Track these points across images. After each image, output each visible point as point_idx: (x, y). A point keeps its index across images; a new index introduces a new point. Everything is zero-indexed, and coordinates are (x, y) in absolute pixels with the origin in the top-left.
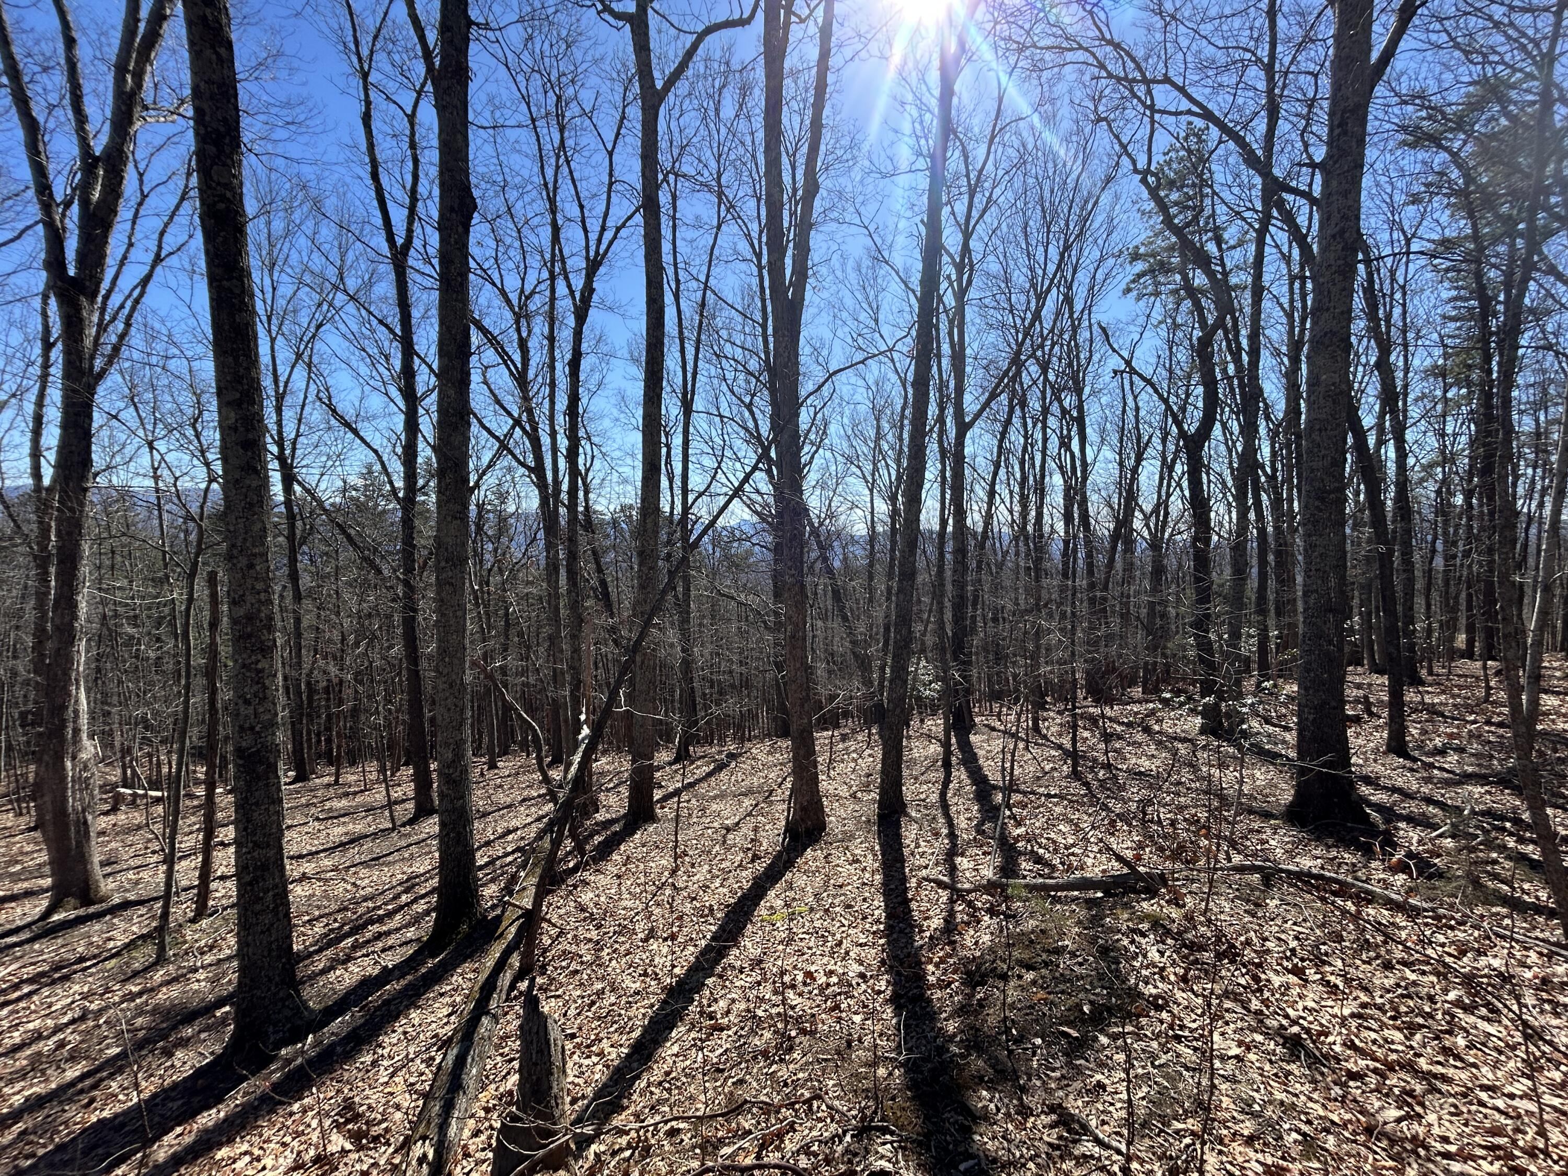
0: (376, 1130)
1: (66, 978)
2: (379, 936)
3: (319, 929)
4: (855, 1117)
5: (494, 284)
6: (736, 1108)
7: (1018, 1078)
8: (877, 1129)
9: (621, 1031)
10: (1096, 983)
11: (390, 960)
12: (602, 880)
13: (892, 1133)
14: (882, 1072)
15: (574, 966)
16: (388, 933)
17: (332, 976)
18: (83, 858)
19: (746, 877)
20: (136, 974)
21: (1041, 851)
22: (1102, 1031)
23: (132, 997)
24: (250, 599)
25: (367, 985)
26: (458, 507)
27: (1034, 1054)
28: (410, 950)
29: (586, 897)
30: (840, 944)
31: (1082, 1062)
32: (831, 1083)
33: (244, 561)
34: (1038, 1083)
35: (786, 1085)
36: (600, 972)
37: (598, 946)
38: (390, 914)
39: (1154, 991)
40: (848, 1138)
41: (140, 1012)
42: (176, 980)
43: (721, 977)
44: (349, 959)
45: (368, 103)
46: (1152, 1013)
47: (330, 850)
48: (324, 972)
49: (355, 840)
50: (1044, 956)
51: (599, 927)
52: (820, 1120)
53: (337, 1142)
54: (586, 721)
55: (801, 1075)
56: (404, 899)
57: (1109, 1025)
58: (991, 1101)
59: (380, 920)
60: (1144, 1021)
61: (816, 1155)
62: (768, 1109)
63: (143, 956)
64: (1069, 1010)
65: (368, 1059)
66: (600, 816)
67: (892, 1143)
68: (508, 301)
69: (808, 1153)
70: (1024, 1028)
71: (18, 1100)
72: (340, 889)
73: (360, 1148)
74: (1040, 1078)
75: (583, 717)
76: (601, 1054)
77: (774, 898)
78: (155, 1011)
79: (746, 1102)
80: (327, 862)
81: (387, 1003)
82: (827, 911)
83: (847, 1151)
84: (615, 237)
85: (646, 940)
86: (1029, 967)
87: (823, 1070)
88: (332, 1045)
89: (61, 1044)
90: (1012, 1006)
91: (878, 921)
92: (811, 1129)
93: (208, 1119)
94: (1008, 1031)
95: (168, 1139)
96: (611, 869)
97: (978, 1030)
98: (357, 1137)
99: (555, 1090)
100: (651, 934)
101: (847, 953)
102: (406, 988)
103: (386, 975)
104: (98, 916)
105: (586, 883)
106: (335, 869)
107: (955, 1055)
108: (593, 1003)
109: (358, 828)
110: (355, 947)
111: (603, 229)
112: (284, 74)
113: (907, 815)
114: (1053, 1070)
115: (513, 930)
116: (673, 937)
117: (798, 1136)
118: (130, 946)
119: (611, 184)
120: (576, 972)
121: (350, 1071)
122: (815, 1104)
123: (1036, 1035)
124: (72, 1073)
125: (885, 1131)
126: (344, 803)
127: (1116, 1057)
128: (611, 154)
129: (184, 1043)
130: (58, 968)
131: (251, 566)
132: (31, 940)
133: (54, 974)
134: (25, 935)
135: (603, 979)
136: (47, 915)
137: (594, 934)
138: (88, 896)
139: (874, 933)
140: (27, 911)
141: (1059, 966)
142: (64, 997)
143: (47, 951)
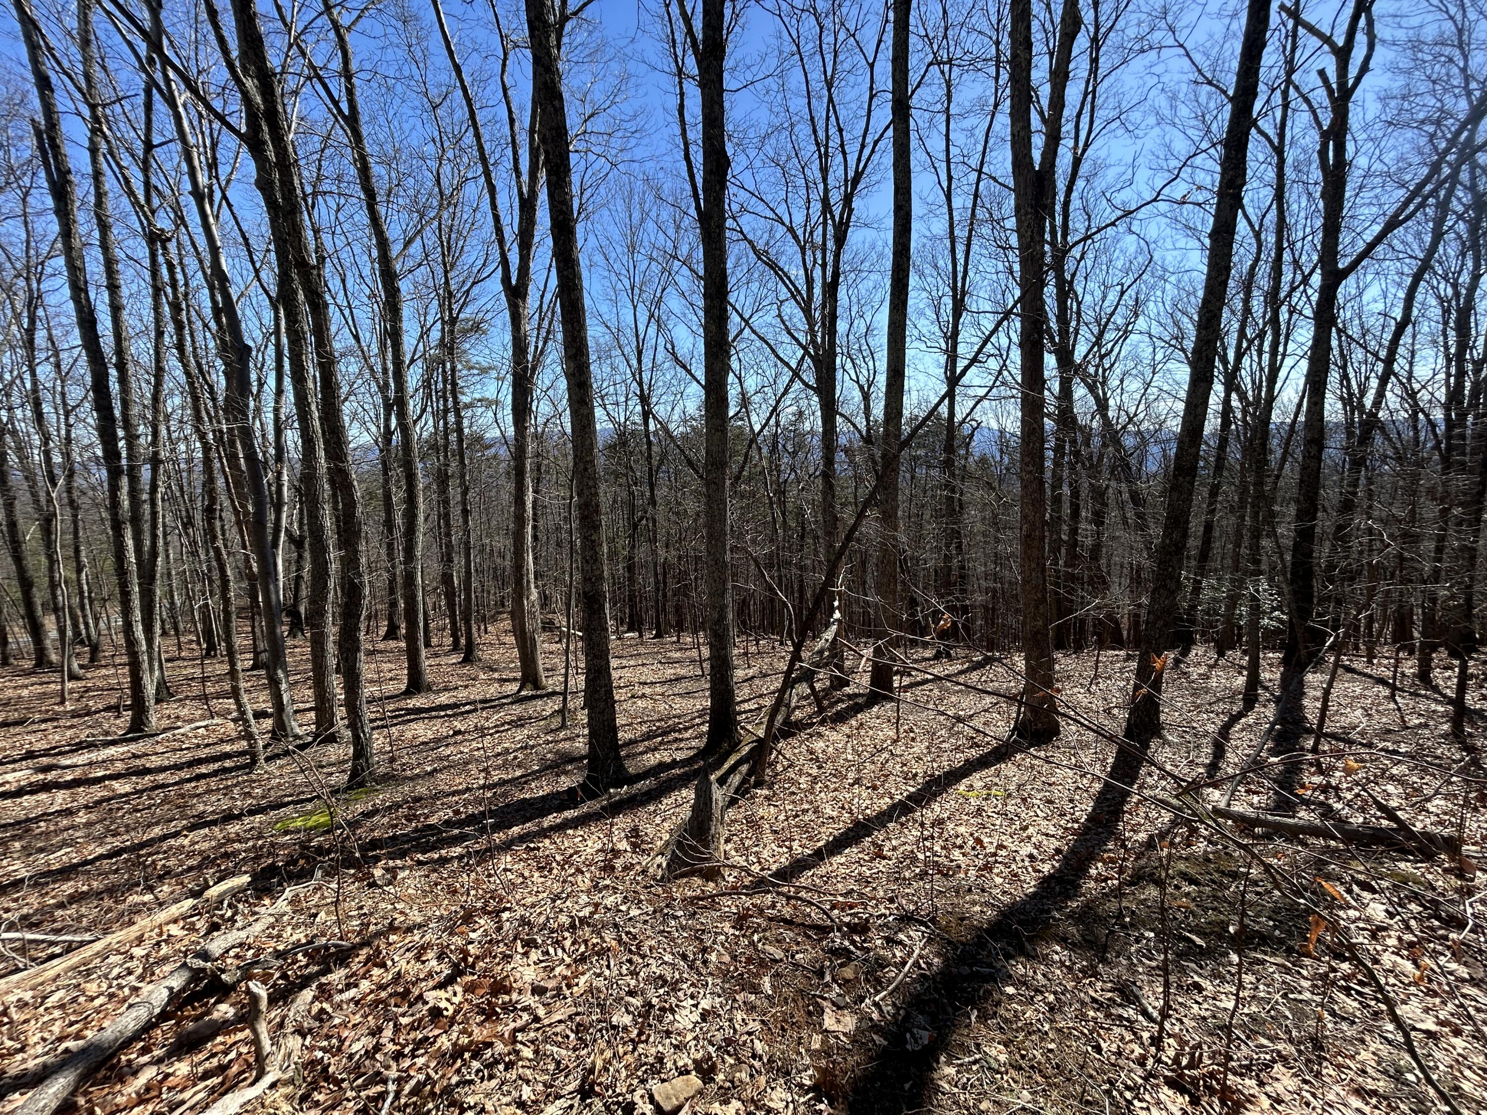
0: (644, 846)
1: (522, 726)
2: (676, 740)
3: (644, 728)
5: (783, 224)
8: (916, 920)
9: (810, 839)
11: (679, 756)
12: (834, 736)
15: (793, 789)
16: (681, 740)
17: (645, 757)
18: (534, 661)
19: (960, 759)
20: (552, 731)
22: (1238, 951)
23: (548, 742)
24: (586, 492)
25: (662, 767)
26: (719, 422)
28: (692, 753)
29: (819, 745)
30: (1025, 828)
33: (581, 466)
36: (810, 797)
37: (815, 780)
38: (686, 729)
40: (892, 918)
41: (550, 752)
42: (569, 739)
43: (902, 825)
44: (656, 749)
45: (682, 94)
47: (663, 683)
48: (642, 753)
49: (679, 679)
50: (1216, 876)
51: (820, 767)
53: (623, 845)
54: (839, 608)
56: (697, 721)
59: (679, 731)
60: (1307, 961)
63: (556, 722)
64: (1210, 923)
65: (652, 808)
66: (848, 690)
68: (795, 237)
70: (1141, 921)
71: (496, 779)
72: (662, 707)
73: (634, 852)
74: (1130, 960)
75: (836, 604)
76: (790, 848)
77: (977, 780)
78: (557, 752)
80: (659, 689)
81: (671, 780)
82: (1024, 800)
83: (884, 924)
84: (873, 151)
85: (852, 785)
86: (1192, 881)
88: (636, 795)
89: (516, 758)
91: (1076, 821)
93: (569, 814)
95: (550, 817)
96: (845, 729)
98: (634, 846)
99: (713, 831)
100: (857, 781)
101: (1029, 837)
102: (685, 773)
103: (674, 764)
104: (541, 697)
105: (820, 735)
106: (663, 694)
108: (797, 816)
109: (682, 672)
110: (661, 743)
111: (863, 146)
112: (631, 93)
114: (1152, 959)
115: (747, 749)
116: (875, 788)
118: (552, 715)
119: (872, 97)
120: (793, 793)
121: (642, 813)
123: (1151, 929)
124: (518, 773)
126: (678, 655)
128: (872, 66)
129: (566, 773)
130: (520, 719)
131: (586, 469)
132: (512, 703)
133: (519, 723)
134: (509, 700)
135: (811, 803)
136: (519, 691)
137: (815, 772)
138: (537, 685)
139: (1066, 829)
140: (514, 687)
141: (1228, 888)
142: (520, 735)
143: (517, 710)
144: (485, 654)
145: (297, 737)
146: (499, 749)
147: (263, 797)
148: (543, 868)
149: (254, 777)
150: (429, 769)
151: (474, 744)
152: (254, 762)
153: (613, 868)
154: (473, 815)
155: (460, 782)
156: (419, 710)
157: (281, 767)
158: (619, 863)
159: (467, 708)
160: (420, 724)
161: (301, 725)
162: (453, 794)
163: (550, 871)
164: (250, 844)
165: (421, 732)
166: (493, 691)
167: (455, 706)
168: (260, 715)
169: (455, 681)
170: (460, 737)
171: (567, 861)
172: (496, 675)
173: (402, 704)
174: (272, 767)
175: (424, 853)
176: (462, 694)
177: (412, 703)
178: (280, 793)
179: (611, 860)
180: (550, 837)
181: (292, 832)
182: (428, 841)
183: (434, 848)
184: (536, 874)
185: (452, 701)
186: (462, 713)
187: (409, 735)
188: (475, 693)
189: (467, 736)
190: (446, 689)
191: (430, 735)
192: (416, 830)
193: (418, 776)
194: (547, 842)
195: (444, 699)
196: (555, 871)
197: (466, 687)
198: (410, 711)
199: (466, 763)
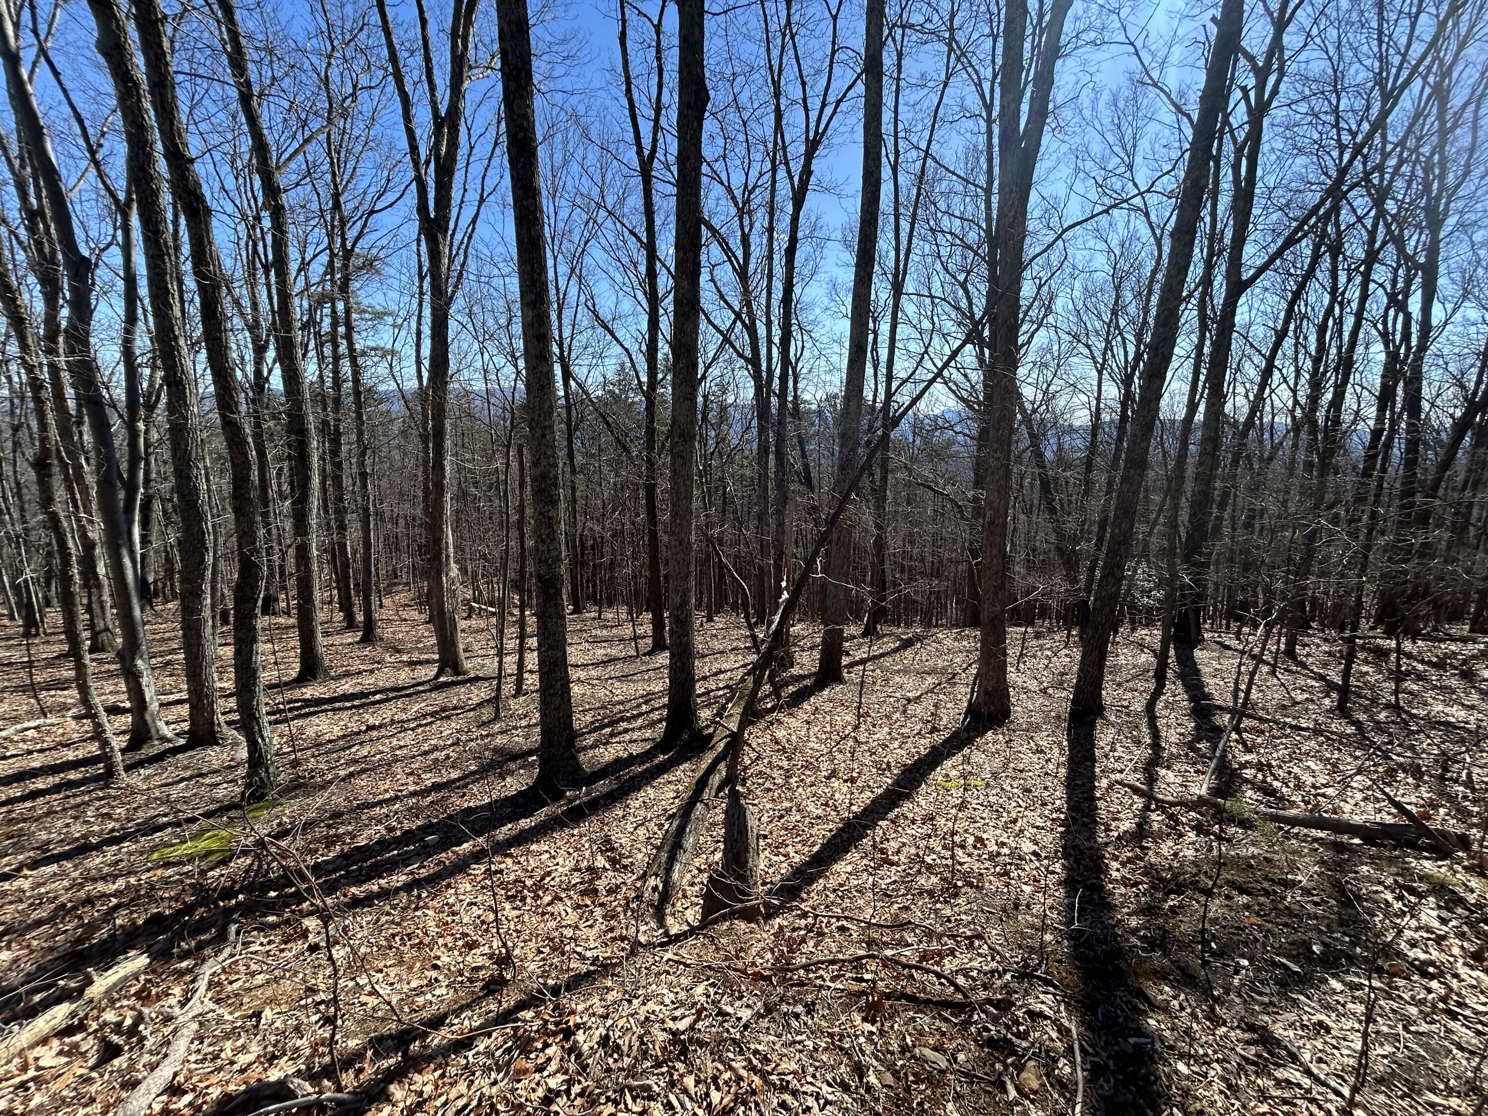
0: (625, 862)
1: (448, 718)
2: (626, 731)
3: (589, 718)
4: (1017, 963)
5: (722, 183)
6: (901, 926)
7: (1211, 988)
8: (1039, 978)
9: (804, 843)
10: (1335, 926)
11: (635, 750)
12: (793, 722)
13: (1055, 987)
14: (1048, 937)
15: (768, 785)
16: (633, 730)
17: (597, 752)
18: (454, 644)
19: (923, 746)
20: (484, 723)
21: (1277, 784)
22: (1335, 976)
23: (482, 737)
24: (543, 462)
25: (619, 764)
26: (689, 390)
27: (1237, 972)
28: (648, 746)
29: (781, 734)
30: (1015, 821)
31: (1302, 998)
32: (994, 932)
33: (539, 432)
34: (1237, 1000)
35: (949, 921)
36: (789, 794)
37: (788, 776)
38: (635, 717)
39: (1423, 956)
40: (1008, 976)
41: (487, 748)
42: (505, 732)
43: (893, 822)
44: (607, 742)
45: (624, 21)
46: (1416, 978)
48: (593, 747)
49: (612, 660)
50: (1266, 885)
51: (789, 759)
52: (980, 955)
53: (601, 862)
54: (787, 588)
55: (964, 917)
56: (644, 708)
57: (1347, 972)
58: (1175, 997)
59: (628, 720)
60: (1400, 982)
61: (974, 979)
62: (929, 934)
63: (487, 713)
64: (1292, 944)
65: (621, 813)
66: (795, 671)
67: (1054, 995)
68: (733, 198)
69: (966, 976)
70: (1226, 945)
71: (428, 783)
72: (602, 693)
73: (615, 870)
74: (1240, 996)
75: (784, 584)
76: (787, 855)
77: (950, 767)
78: (495, 749)
79: (910, 922)
80: (594, 673)
81: (632, 778)
82: (1004, 790)
83: (1006, 986)
85: (828, 778)
86: (1242, 891)
87: (988, 919)
88: (598, 798)
89: (448, 757)
90: (1215, 921)
91: (1058, 810)
92: (971, 960)
93: (525, 823)
94: (1205, 943)
95: (504, 829)
96: (801, 715)
97: (1166, 932)
98: (613, 862)
99: (750, 864)
100: (833, 774)
101: (1022, 831)
102: (645, 771)
103: (631, 760)
104: (463, 682)
105: (781, 723)
106: (599, 679)
107: (1135, 946)
108: (782, 817)
109: (614, 652)
110: (612, 735)
111: (824, 105)
113: (1104, 718)
114: (1260, 994)
115: (722, 745)
116: (853, 780)
117: (956, 962)
118: (480, 705)
119: (834, 52)
120: (770, 790)
121: (609, 818)
122: (977, 943)
123: (1243, 956)
124: (455, 775)
125: (1048, 983)
126: (604, 633)
127: (1350, 1006)
128: (835, 18)
129: (511, 773)
130: (444, 709)
131: (544, 436)
132: (430, 691)
133: (443, 714)
134: (427, 687)
135: (791, 800)
136: (437, 677)
137: (785, 764)
138: (457, 669)
139: (1053, 820)
140: (428, 672)
141: (1284, 898)
142: (449, 728)
143: (438, 699)
144: (386, 632)
145: (163, 739)
146: (426, 747)
147: (130, 820)
148: (514, 897)
149: (112, 792)
150: (342, 773)
151: (395, 742)
152: (110, 774)
153: (595, 891)
154: (410, 831)
155: (386, 787)
156: (319, 702)
157: (147, 778)
158: (601, 884)
159: (378, 697)
160: (322, 716)
161: (167, 723)
162: (380, 803)
163: (524, 899)
164: (121, 883)
165: (324, 728)
166: (404, 677)
167: (362, 695)
168: (114, 710)
169: (357, 665)
170: (375, 733)
171: (539, 886)
172: (405, 658)
173: (297, 694)
174: (135, 779)
175: (359, 883)
176: (368, 682)
177: (308, 692)
178: (151, 813)
179: (591, 882)
180: (510, 856)
181: (174, 864)
182: (360, 869)
183: (369, 879)
184: (508, 906)
185: (358, 689)
186: (373, 703)
187: (310, 732)
188: (384, 678)
189: (383, 732)
190: (347, 674)
191: (337, 731)
192: (342, 855)
193: (330, 782)
194: (509, 861)
195: (347, 687)
196: (529, 900)
197: (372, 671)
198: (307, 703)
199: (389, 765)
